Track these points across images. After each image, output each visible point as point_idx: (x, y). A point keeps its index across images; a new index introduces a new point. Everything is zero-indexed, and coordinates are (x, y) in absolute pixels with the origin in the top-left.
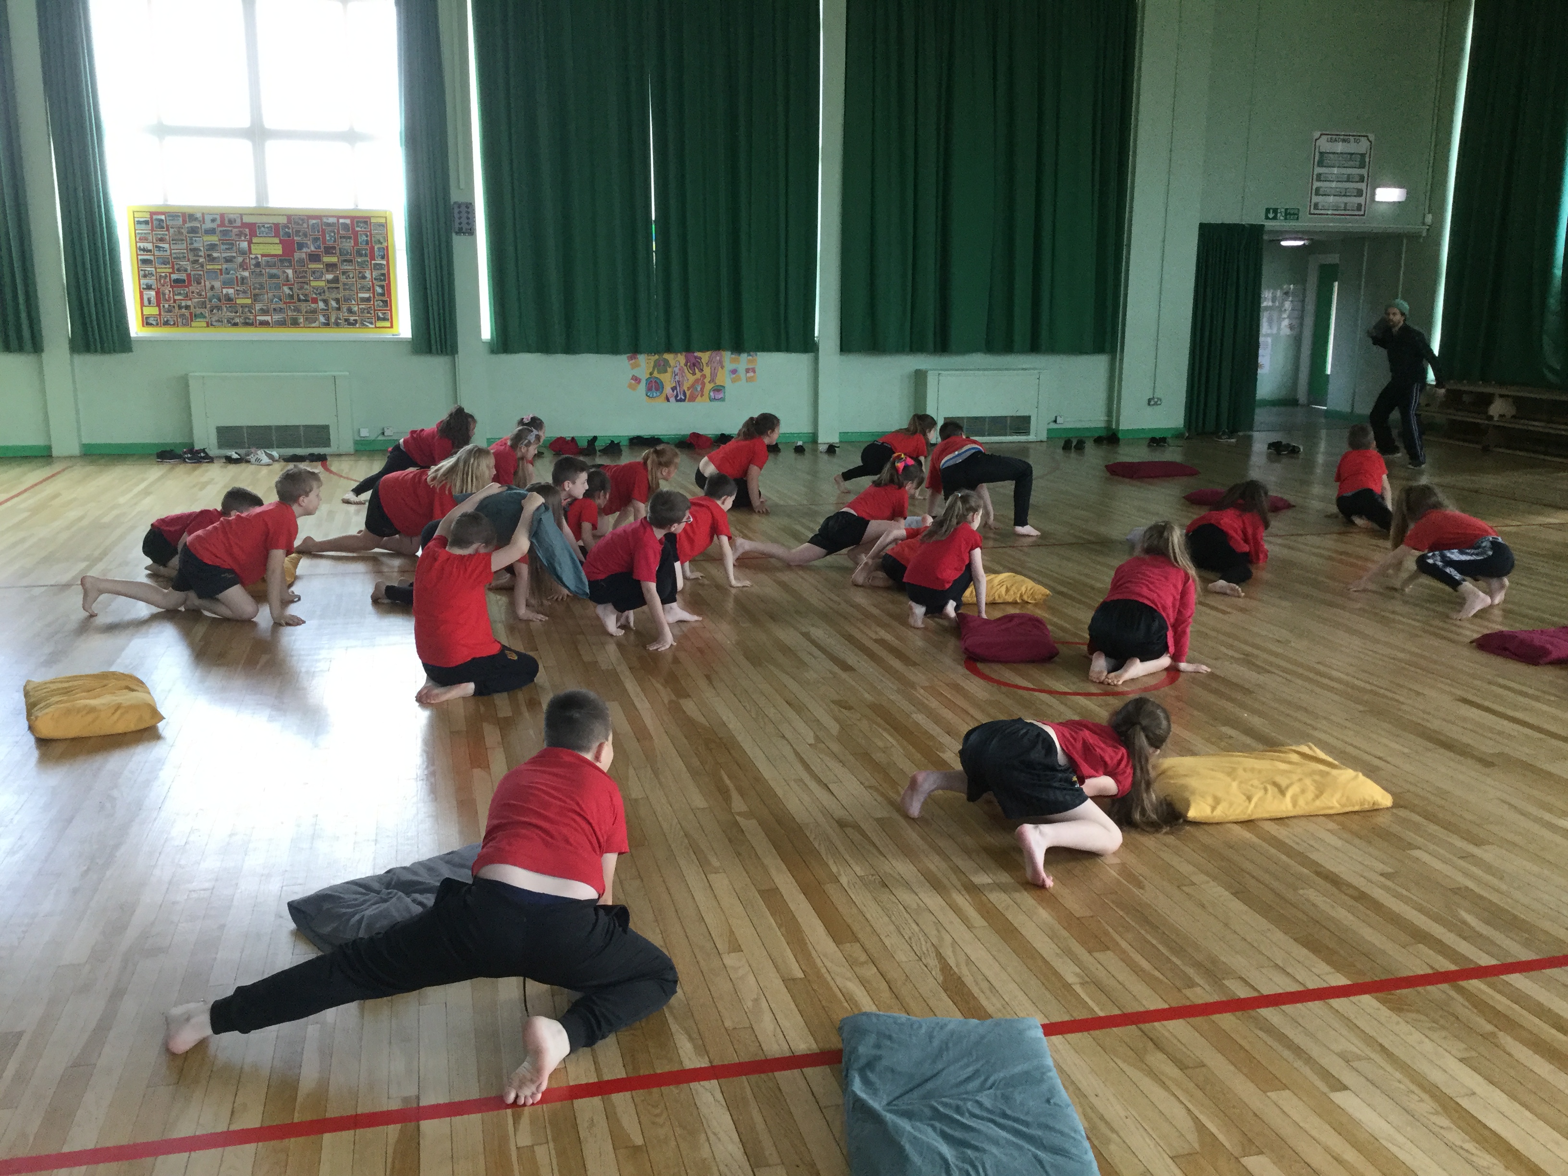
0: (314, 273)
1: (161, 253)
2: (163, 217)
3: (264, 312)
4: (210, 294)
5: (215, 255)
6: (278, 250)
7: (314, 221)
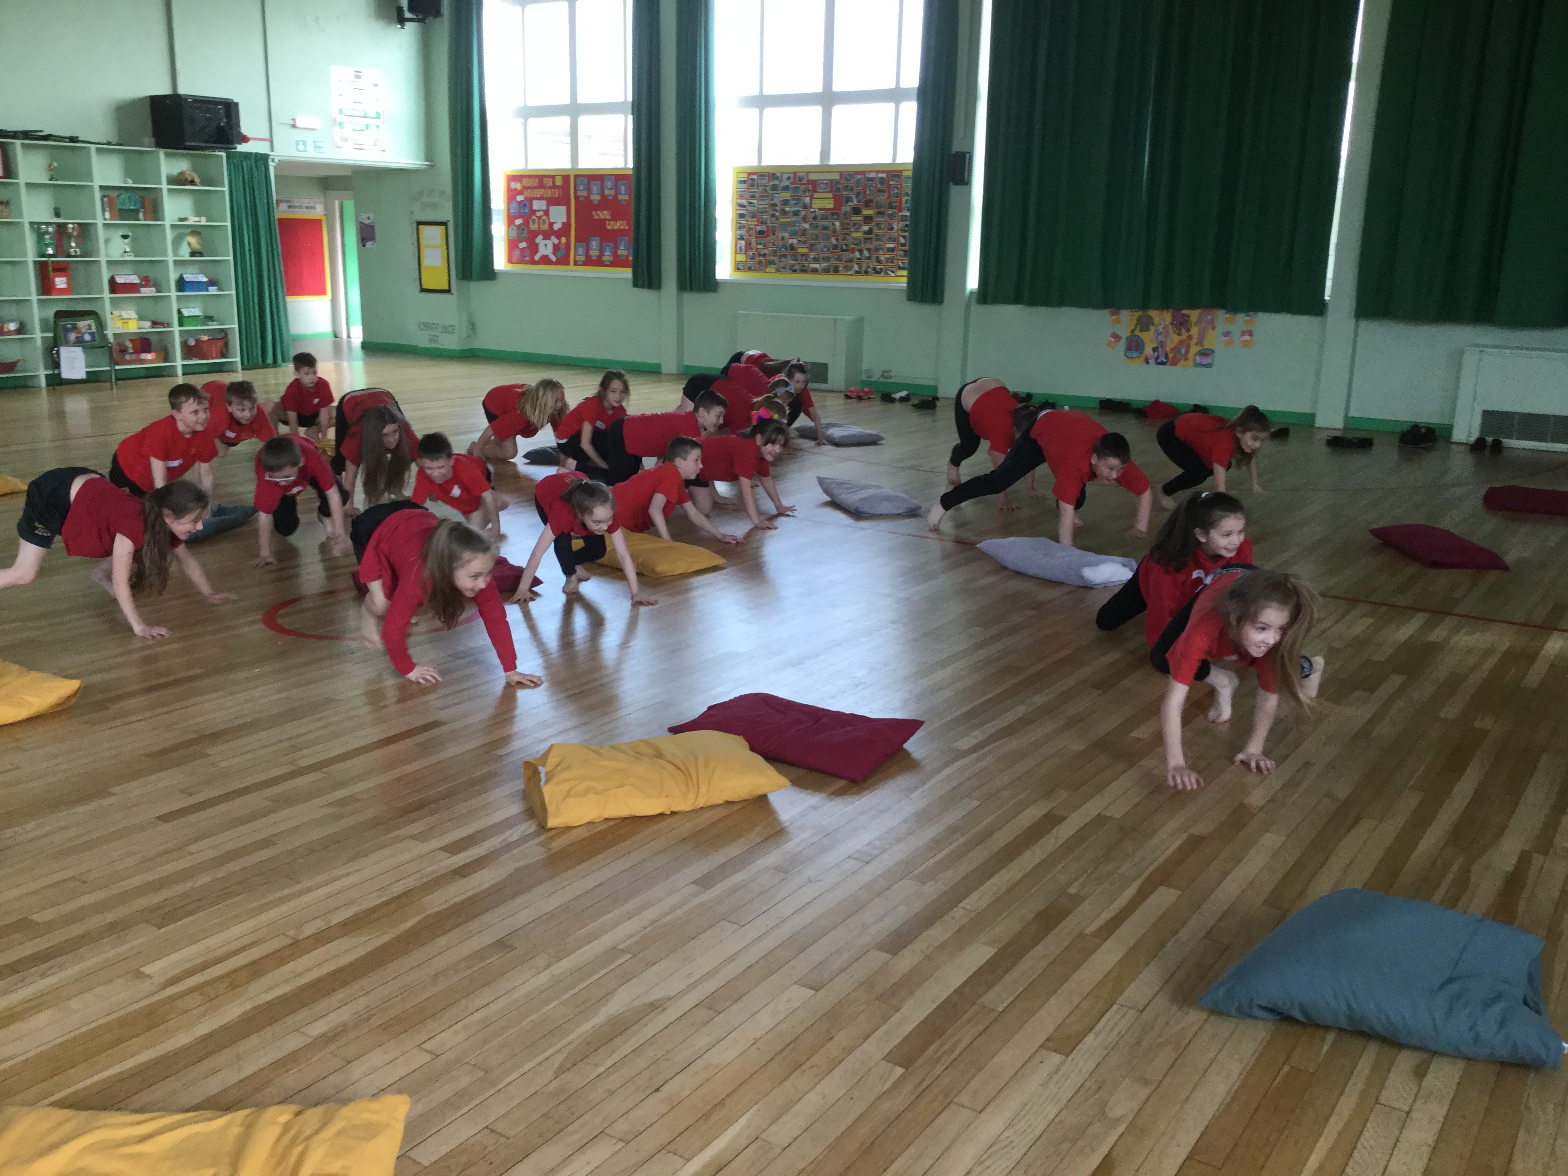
0: (855, 224)
1: (752, 208)
2: (755, 177)
3: (816, 260)
4: (781, 243)
5: (787, 209)
6: (830, 204)
7: (860, 177)
